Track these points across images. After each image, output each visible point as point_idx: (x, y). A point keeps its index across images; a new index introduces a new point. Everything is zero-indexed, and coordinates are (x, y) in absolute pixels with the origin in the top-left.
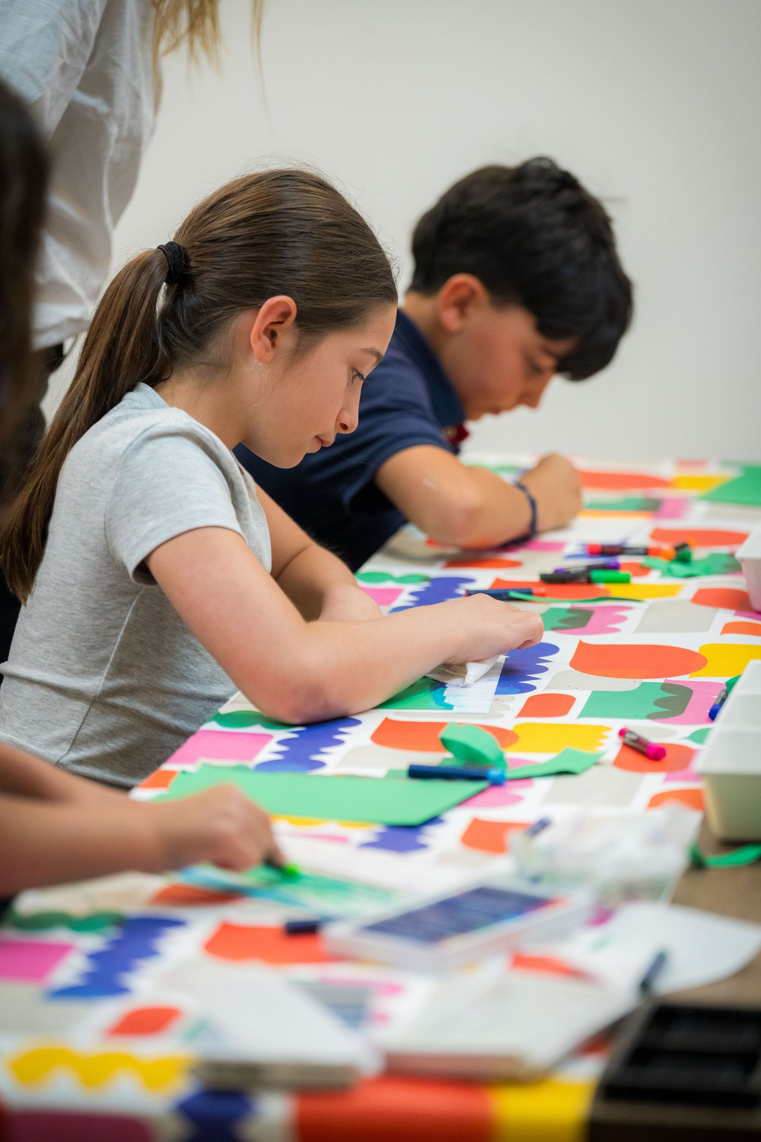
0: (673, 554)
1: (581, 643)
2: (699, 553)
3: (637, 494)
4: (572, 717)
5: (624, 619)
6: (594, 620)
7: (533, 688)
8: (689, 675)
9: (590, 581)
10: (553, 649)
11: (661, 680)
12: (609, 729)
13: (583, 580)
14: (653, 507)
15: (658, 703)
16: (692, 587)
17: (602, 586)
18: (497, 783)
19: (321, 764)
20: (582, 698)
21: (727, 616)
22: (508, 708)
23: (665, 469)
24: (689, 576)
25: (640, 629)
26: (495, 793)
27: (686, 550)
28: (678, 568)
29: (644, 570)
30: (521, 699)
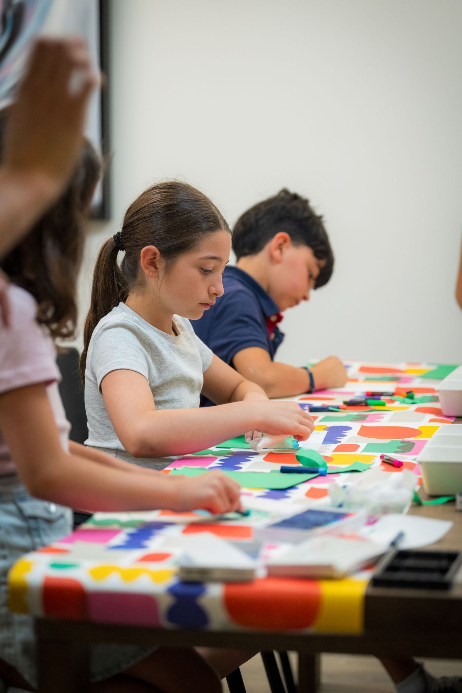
0: (406, 395)
1: (362, 427)
2: (417, 396)
3: (389, 375)
4: (358, 452)
5: (383, 418)
6: (368, 418)
7: (340, 442)
8: (413, 438)
9: (367, 405)
10: (349, 428)
11: (401, 440)
12: (376, 456)
13: (364, 404)
14: (397, 380)
15: (398, 447)
16: (415, 407)
17: (373, 407)
18: (323, 475)
19: (240, 468)
20: (363, 446)
21: (433, 416)
22: (328, 449)
23: (402, 366)
24: (413, 403)
25: (390, 421)
26: (321, 478)
27: (412, 394)
28: (408, 400)
29: (392, 401)
30: (334, 446)
